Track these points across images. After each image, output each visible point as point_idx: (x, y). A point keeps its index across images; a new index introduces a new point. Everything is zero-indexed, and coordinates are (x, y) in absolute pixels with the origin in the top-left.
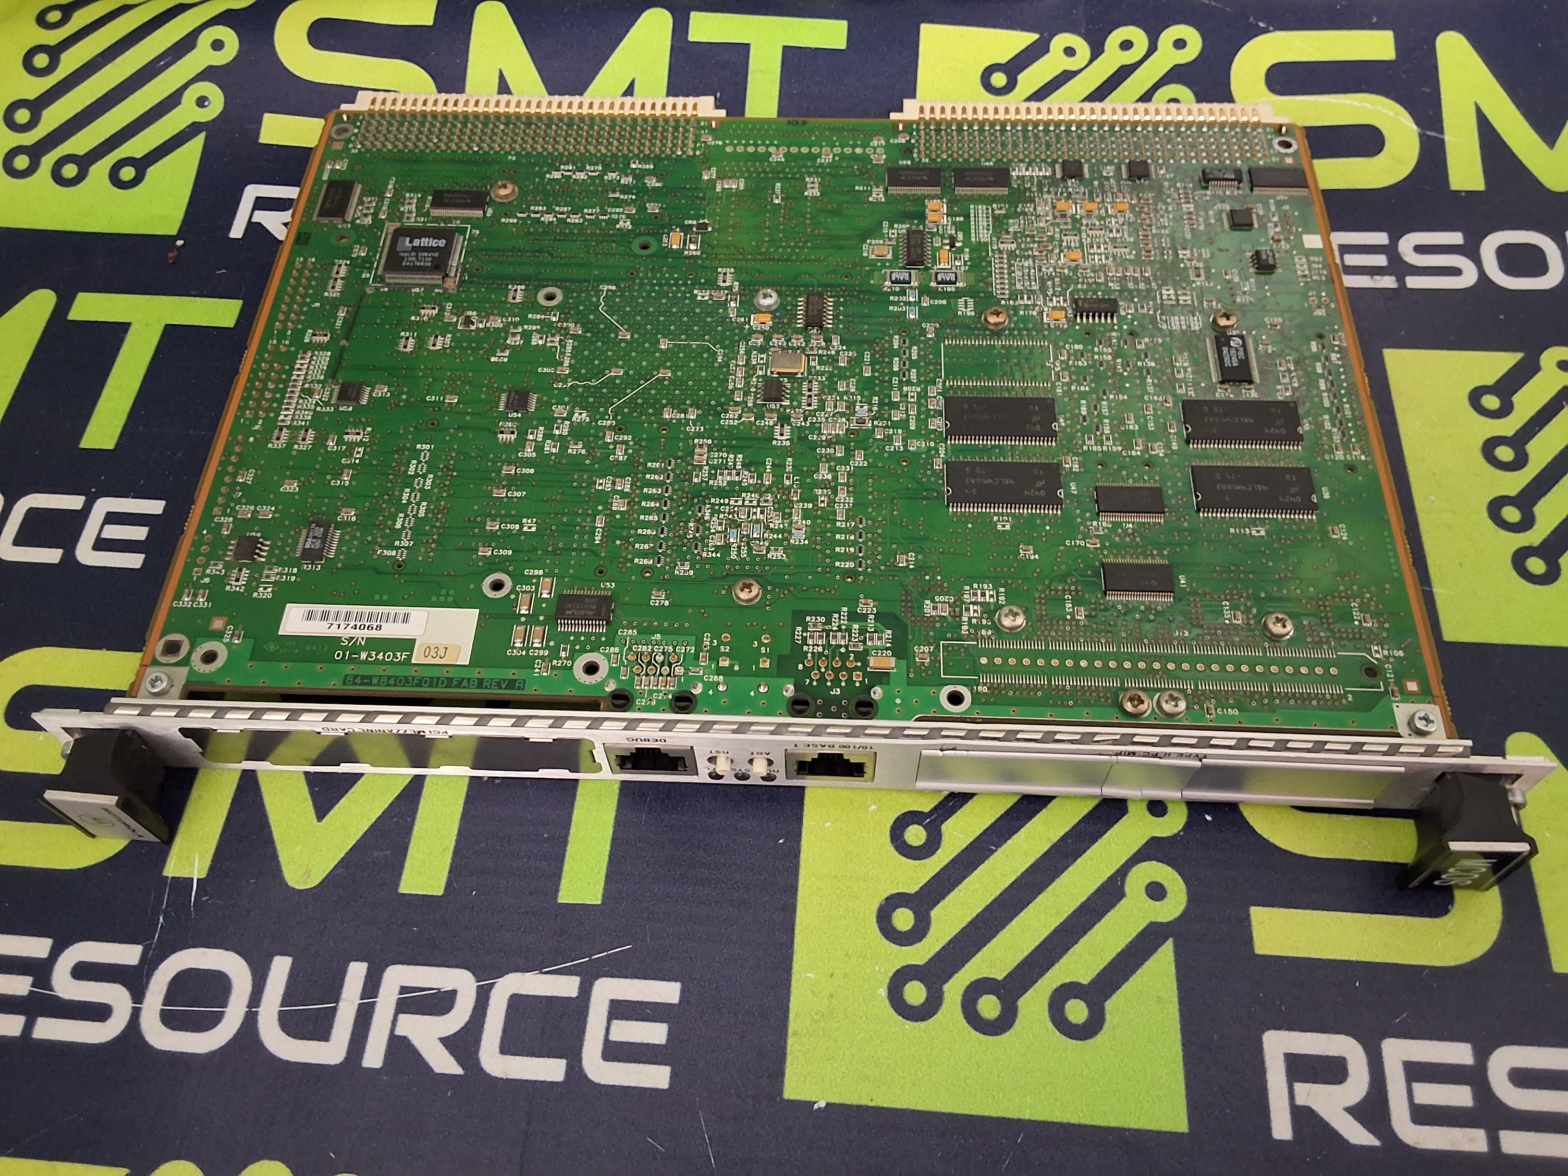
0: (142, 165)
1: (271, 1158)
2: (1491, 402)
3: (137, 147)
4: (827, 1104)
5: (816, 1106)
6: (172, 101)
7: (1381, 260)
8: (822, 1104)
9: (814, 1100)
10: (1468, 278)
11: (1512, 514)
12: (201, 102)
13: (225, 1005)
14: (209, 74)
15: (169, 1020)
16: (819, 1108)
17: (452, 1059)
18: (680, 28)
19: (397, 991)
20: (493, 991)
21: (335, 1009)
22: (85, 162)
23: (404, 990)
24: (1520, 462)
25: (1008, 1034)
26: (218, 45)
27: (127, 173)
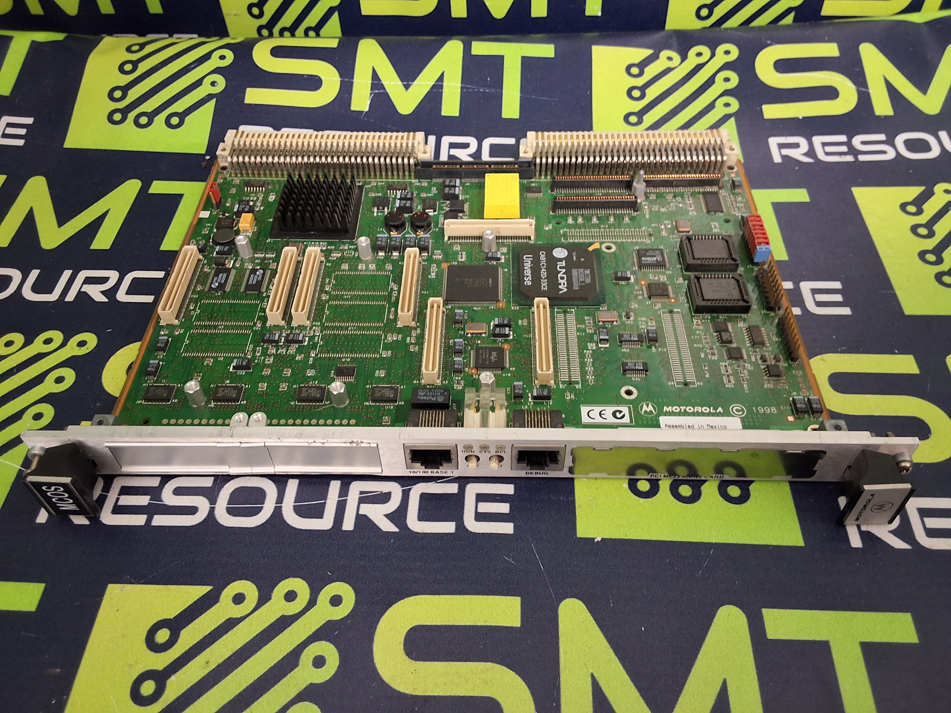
0: (183, 116)
1: (294, 577)
2: (912, 209)
3: (179, 106)
4: (602, 539)
5: (596, 540)
6: (198, 83)
7: (844, 149)
8: (599, 539)
9: (594, 537)
10: (891, 154)
11: (931, 258)
12: (213, 84)
13: (263, 503)
14: (217, 71)
15: (231, 511)
16: (598, 541)
17: (392, 524)
18: (467, 49)
19: (358, 493)
20: (411, 492)
21: (325, 503)
22: (152, 116)
23: (361, 493)
24: (931, 234)
25: (697, 502)
26: (222, 57)
27: (175, 121)
